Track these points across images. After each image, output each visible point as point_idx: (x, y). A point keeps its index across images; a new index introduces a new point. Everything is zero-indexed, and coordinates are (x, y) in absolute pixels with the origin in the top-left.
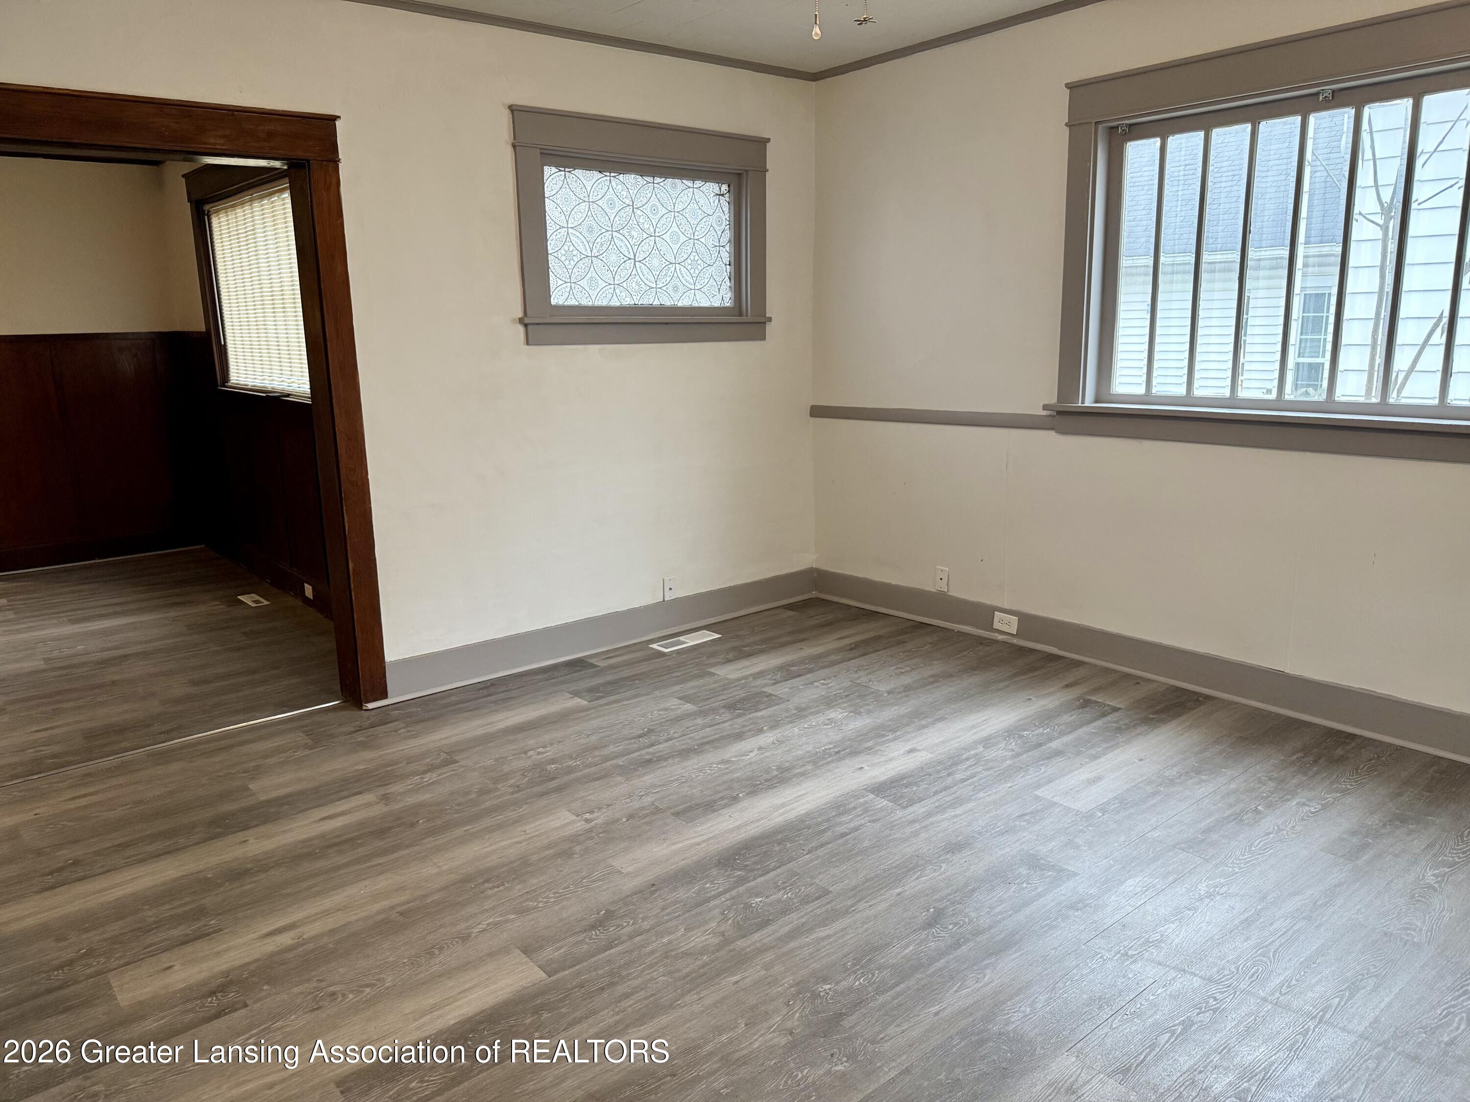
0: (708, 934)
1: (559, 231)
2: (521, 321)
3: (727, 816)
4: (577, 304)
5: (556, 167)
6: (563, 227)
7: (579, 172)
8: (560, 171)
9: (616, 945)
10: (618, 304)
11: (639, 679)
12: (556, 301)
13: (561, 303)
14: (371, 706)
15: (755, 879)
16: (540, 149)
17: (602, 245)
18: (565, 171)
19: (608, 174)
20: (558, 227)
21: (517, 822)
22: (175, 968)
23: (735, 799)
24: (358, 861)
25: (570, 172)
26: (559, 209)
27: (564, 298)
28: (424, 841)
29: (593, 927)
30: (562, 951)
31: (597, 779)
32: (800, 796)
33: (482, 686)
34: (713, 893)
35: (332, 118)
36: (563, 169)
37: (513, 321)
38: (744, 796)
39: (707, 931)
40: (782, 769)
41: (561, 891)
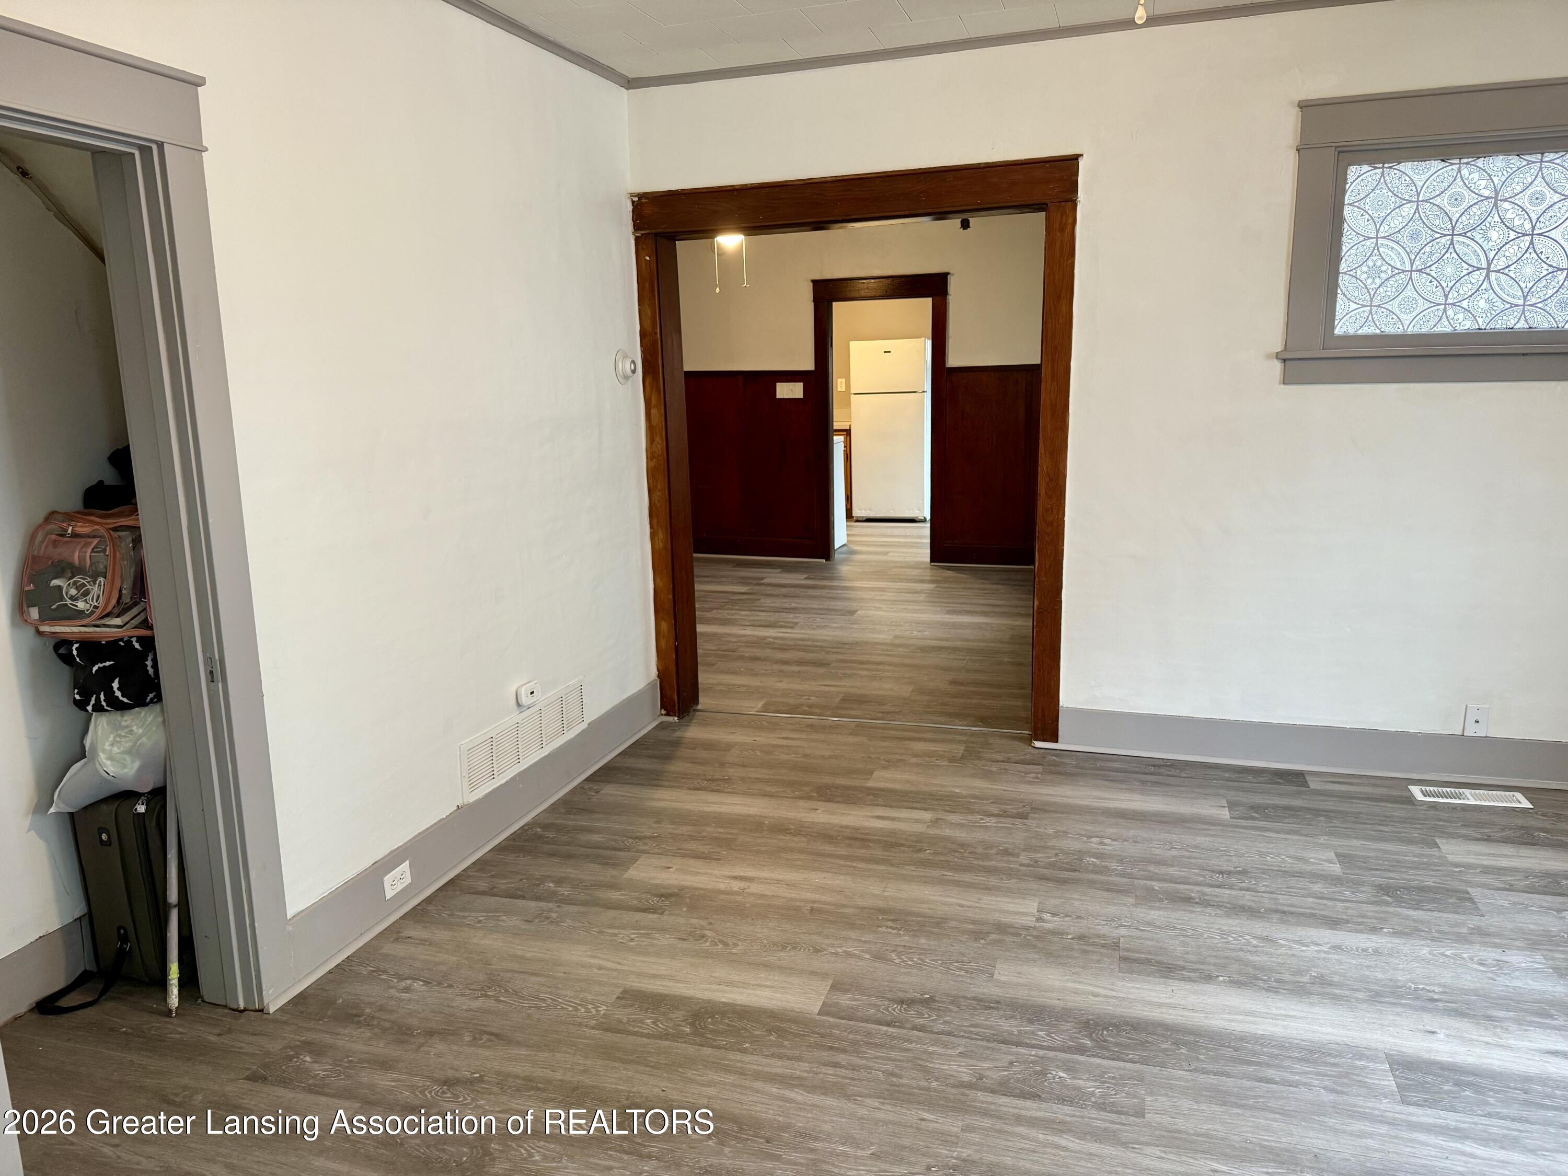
0: (970, 1070)
1: (1363, 243)
2: (1277, 356)
3: (1170, 988)
4: (1378, 331)
5: (1369, 164)
6: (1370, 238)
7: (1406, 166)
8: (1376, 168)
9: (894, 1026)
10: (1449, 329)
11: (1325, 816)
12: (1344, 329)
13: (1351, 332)
14: (1038, 744)
15: (1092, 1056)
16: (1336, 147)
17: (1432, 254)
18: (1383, 167)
19: (1457, 161)
20: (1362, 238)
21: (988, 889)
22: (671, 870)
23: (1209, 978)
24: (846, 858)
25: (1391, 167)
26: (1367, 216)
27: (1357, 326)
28: (906, 867)
29: (902, 1002)
30: (854, 1003)
31: (1107, 890)
32: (1290, 1016)
33: (1161, 763)
34: (1033, 1042)
35: (1073, 157)
36: (1381, 165)
37: (1268, 356)
38: (1224, 981)
39: (972, 1066)
40: (1322, 981)
41: (927, 961)
